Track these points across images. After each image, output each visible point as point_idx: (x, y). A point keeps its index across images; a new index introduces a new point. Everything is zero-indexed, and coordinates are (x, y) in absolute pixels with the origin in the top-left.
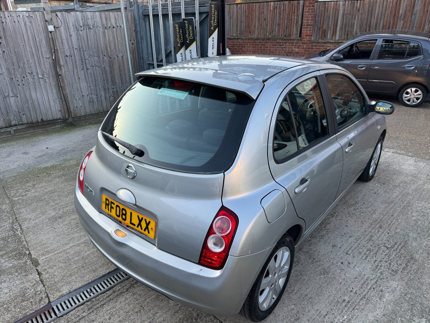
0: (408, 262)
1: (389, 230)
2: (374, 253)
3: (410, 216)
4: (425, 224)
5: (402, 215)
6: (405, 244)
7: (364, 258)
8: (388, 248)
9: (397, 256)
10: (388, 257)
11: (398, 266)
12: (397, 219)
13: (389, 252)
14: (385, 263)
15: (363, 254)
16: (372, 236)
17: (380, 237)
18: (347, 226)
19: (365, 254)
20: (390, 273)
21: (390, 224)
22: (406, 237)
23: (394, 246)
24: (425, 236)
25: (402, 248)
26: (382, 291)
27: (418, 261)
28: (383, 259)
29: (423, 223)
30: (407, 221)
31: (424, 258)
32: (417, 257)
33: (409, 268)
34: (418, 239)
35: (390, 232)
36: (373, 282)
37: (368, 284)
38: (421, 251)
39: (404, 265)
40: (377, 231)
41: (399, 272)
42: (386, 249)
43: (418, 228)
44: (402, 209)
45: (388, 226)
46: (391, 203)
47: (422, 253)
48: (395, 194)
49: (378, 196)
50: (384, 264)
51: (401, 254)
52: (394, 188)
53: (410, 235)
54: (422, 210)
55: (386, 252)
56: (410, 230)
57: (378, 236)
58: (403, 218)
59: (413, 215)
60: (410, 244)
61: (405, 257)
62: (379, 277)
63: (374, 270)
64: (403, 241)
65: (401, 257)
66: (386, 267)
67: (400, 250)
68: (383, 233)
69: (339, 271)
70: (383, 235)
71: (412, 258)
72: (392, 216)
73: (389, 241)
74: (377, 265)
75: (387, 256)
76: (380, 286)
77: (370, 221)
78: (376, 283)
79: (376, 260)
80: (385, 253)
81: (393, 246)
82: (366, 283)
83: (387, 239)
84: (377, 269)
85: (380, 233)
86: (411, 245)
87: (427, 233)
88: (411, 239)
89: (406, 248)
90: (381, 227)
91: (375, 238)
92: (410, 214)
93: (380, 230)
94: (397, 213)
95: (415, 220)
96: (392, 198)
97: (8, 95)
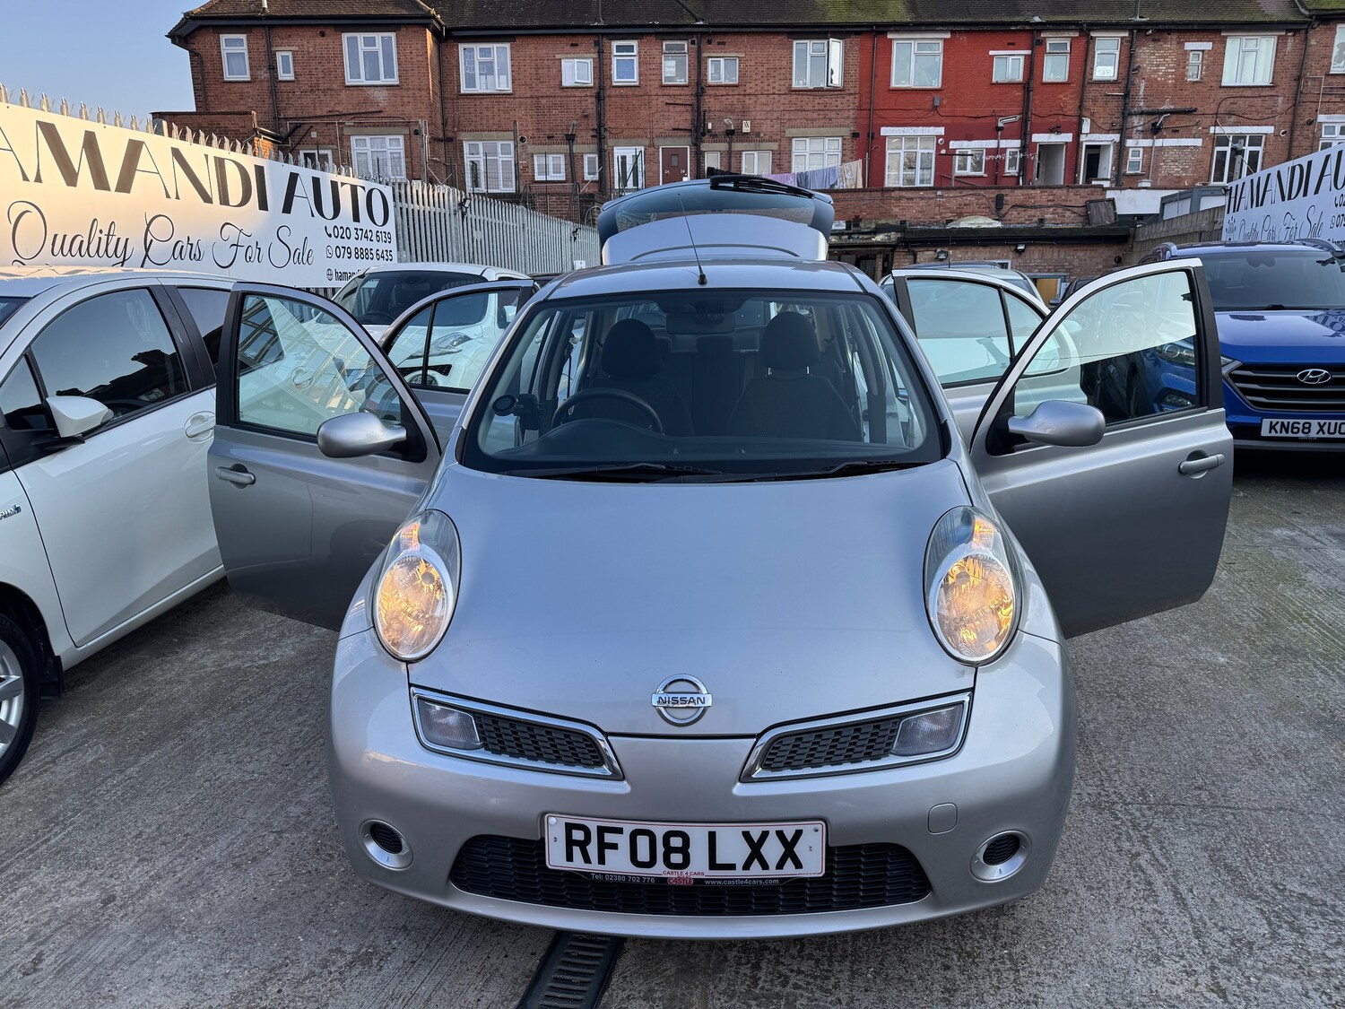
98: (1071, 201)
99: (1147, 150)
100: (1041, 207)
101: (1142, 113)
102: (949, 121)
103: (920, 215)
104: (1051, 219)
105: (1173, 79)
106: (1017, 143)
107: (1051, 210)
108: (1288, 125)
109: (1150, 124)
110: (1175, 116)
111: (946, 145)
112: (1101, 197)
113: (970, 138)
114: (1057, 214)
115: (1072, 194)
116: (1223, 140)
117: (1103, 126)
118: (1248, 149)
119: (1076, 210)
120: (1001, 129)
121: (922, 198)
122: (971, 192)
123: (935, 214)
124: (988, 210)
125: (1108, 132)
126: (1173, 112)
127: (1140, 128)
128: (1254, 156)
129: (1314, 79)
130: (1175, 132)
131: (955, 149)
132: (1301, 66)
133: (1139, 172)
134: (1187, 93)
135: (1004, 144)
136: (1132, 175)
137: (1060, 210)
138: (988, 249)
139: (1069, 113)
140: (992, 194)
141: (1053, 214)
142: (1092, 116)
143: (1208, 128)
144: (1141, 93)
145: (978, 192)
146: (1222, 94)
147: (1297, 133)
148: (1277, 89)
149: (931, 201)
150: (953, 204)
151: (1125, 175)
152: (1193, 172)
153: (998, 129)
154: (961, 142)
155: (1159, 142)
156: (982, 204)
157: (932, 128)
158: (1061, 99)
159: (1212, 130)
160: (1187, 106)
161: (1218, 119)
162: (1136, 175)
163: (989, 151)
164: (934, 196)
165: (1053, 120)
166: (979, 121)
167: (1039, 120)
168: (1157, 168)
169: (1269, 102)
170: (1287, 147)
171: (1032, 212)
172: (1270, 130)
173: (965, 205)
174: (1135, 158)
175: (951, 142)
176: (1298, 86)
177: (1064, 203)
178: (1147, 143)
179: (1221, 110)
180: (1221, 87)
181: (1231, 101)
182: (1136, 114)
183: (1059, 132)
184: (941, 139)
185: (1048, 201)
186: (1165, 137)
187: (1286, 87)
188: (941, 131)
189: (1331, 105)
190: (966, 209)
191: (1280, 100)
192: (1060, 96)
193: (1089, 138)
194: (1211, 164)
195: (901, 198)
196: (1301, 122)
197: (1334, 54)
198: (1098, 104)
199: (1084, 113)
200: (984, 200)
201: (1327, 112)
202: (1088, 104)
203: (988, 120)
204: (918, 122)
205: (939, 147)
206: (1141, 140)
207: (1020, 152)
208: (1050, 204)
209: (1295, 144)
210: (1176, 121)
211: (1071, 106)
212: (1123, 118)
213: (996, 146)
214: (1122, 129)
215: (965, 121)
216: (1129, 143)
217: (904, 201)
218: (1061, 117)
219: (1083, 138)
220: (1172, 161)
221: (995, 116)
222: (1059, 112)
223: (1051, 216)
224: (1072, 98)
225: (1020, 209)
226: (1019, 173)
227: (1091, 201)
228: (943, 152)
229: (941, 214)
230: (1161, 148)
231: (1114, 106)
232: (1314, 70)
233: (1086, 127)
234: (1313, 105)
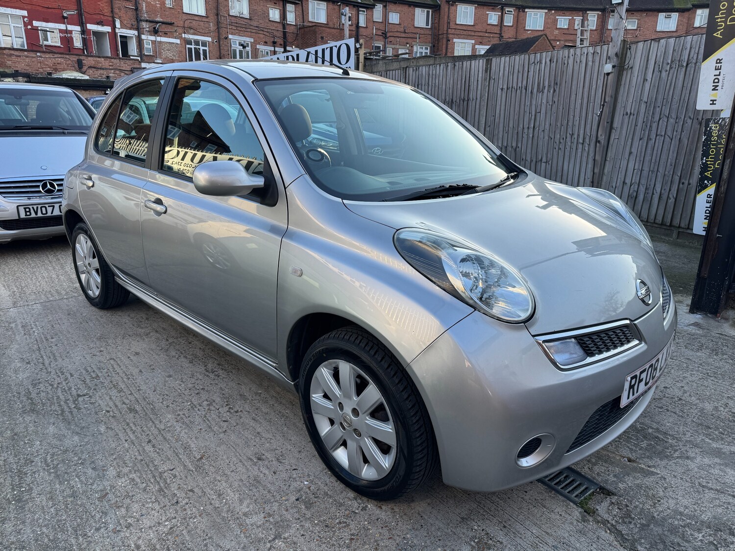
0: (32, 403)
1: (113, 417)
2: (85, 379)
3: (126, 470)
4: (77, 479)
5: (139, 458)
6: (65, 417)
7: (89, 369)
8: (79, 396)
9: (55, 398)
10: (64, 389)
11: (39, 390)
12: (134, 444)
13: (71, 393)
14: (59, 382)
15: (95, 370)
16: (120, 391)
17: (111, 398)
18: (170, 376)
19: (94, 371)
20: (39, 379)
21: (128, 424)
22: (77, 429)
23: (74, 403)
24: (51, 458)
25: (63, 411)
26: (28, 363)
27: (21, 414)
28: (67, 384)
29: (83, 479)
30: (112, 454)
31: (16, 424)
32: (28, 418)
33: (25, 399)
34: (55, 442)
35: (108, 414)
36: (47, 362)
37: (50, 358)
38: (31, 428)
39: (33, 395)
40: (127, 401)
41: (30, 387)
42: (79, 393)
43: (80, 459)
44: (160, 473)
45: (124, 421)
46: (198, 468)
47: (26, 427)
48: (232, 496)
49: (245, 458)
50: (58, 380)
51: (52, 404)
52: (269, 515)
53: (76, 438)
54: (123, 510)
55: (75, 391)
56: (87, 443)
57: (114, 398)
58: (128, 454)
59: (123, 480)
60: (58, 424)
61: (43, 404)
62: (46, 369)
63: (61, 369)
64: (74, 420)
65: (49, 400)
66: (53, 380)
67: (60, 406)
68: (116, 406)
69: (92, 346)
70: (111, 404)
71: (33, 411)
72: (149, 441)
73: (90, 403)
74: (65, 374)
75: (66, 389)
76: (35, 364)
77: (158, 405)
78: (43, 363)
79: (72, 375)
80: (75, 389)
81: (76, 402)
82: (52, 357)
83: (97, 404)
84: (58, 372)
85: (119, 404)
86: (54, 424)
87: (53, 464)
88: (65, 432)
89: (57, 415)
90: (131, 410)
91: (114, 392)
92: (131, 476)
93: (124, 406)
94: (153, 455)
95: (106, 470)
96: (219, 478)
97: (541, 160)
98: (123, 67)
99: (154, 42)
100: (106, 69)
101: (147, 21)
102: (29, 7)
103: (28, 68)
104: (113, 77)
105: (159, 4)
106: (78, 28)
107: (112, 71)
108: (217, 38)
109: (152, 28)
110: (164, 25)
111: (32, 24)
112: (138, 66)
113: (47, 21)
114: (116, 74)
115: (122, 63)
116: (189, 42)
117: (127, 25)
118: (202, 48)
119: (126, 72)
120: (66, 18)
121: (27, 57)
122: (60, 56)
123: (39, 68)
124: (73, 68)
125: (130, 29)
126: (163, 23)
127: (147, 29)
128: (205, 51)
129: (224, 16)
130: (166, 34)
131: (38, 27)
132: (217, 8)
133: (152, 54)
134: (167, 13)
135: (70, 27)
136: (148, 55)
137: (118, 72)
138: (88, 92)
139: (106, 14)
140: (75, 58)
141: (114, 73)
142: (120, 18)
143: (181, 34)
144: (144, 9)
145: (65, 56)
146: (185, 17)
147: (221, 43)
148: (209, 18)
149: (34, 59)
150: (50, 62)
151: (144, 55)
152: (178, 57)
153: (64, 18)
154: (41, 23)
155: (159, 39)
156: (69, 64)
157: (18, 10)
158: (99, 5)
159: (183, 35)
160: (169, 20)
161: (187, 29)
162: (150, 55)
163: (61, 31)
164: (34, 56)
165: (98, 17)
166: (50, 10)
167: (89, 16)
168: (160, 53)
169: (207, 25)
170: (218, 49)
171: (102, 72)
172: (209, 39)
173: (58, 64)
174: (148, 47)
175: (34, 22)
176: (218, 18)
177: (119, 68)
178: (153, 38)
179: (186, 26)
180: (183, 13)
181: (190, 21)
182: (144, 21)
183: (103, 25)
184: (26, 19)
185: (110, 66)
186: (161, 36)
187: (212, 18)
188: (25, 13)
189: (233, 31)
190: (58, 67)
191: (211, 24)
192: (99, 3)
193: (120, 31)
194: (186, 54)
195: (11, 55)
196: (222, 37)
197: (230, 6)
198: (122, 11)
199: (115, 16)
200: (69, 62)
201: (232, 34)
202: (116, 10)
203: (56, 11)
204: (6, 4)
205: (25, 25)
206: (149, 37)
207: (82, 34)
208: (111, 67)
209: (221, 48)
210: (164, 28)
211: (107, 10)
212: (137, 22)
213: (65, 28)
214: (138, 28)
215: (40, 9)
216: (143, 37)
217: (13, 58)
218: (102, 16)
219: (117, 30)
220: (167, 50)
221: (61, 9)
222: (100, 13)
223: (113, 75)
224: (106, 6)
225: (93, 69)
226: (83, 47)
227: (134, 68)
228: (29, 27)
229: (43, 68)
230: (160, 42)
231: (131, 14)
232: (223, 13)
233: (118, 24)
234: (226, 29)
